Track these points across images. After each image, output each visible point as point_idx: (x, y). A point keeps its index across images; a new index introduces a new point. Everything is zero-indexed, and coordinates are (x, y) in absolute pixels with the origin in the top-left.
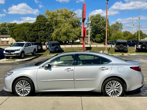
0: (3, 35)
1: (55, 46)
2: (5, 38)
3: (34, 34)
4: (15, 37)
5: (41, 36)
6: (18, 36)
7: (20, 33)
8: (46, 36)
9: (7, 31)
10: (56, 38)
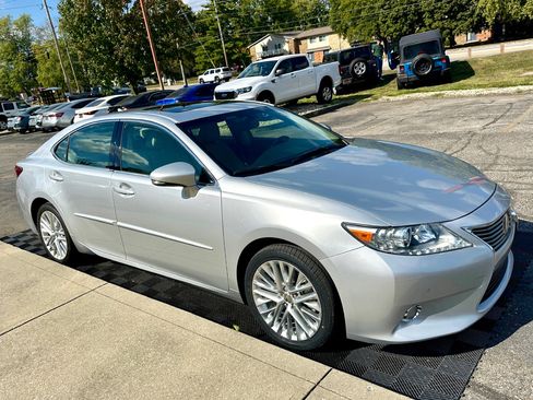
0: (317, 27)
1: (417, 58)
2: (318, 39)
3: (404, 9)
4: (345, 31)
5: (432, 13)
6: (355, 25)
7: (359, 12)
8: (456, 4)
9: (327, 12)
10: (503, 8)
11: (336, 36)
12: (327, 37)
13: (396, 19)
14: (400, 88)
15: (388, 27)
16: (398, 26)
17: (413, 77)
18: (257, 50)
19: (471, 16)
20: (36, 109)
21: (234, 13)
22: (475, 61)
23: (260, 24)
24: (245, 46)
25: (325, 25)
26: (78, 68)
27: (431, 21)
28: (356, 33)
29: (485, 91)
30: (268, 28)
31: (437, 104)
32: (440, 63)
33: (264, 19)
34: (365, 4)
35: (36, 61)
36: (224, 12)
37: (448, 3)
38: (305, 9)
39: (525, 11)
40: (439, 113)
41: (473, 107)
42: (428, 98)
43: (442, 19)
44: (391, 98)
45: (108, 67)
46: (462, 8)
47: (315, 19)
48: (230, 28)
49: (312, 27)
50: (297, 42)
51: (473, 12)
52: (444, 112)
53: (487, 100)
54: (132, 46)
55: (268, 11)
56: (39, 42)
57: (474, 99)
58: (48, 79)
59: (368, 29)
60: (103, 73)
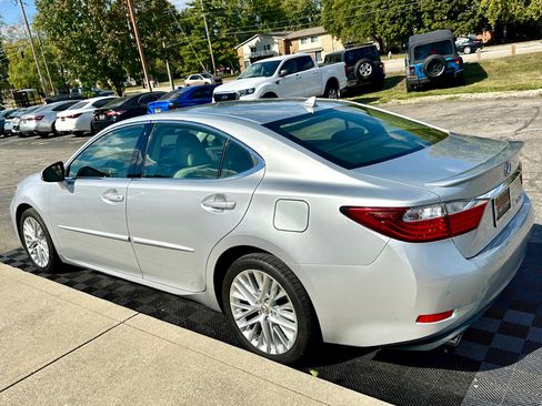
0: (307, 27)
1: (429, 58)
2: (309, 40)
3: (403, 9)
4: (339, 32)
5: (431, 13)
6: (349, 25)
7: (354, 11)
8: (457, 4)
9: (319, 12)
10: (506, 8)
11: (329, 36)
12: (319, 38)
13: (393, 20)
14: (409, 91)
15: (385, 28)
16: (396, 26)
17: (424, 79)
18: (245, 51)
19: (472, 16)
20: (11, 112)
21: (220, 12)
22: (487, 63)
23: (247, 23)
24: (232, 46)
25: (316, 26)
26: (53, 69)
27: (431, 21)
28: (351, 34)
29: (504, 95)
30: (257, 28)
31: (454, 108)
32: (453, 65)
33: (252, 18)
34: (360, 4)
35: (7, 61)
36: (210, 10)
37: (449, 3)
38: (295, 8)
39: (530, 12)
40: (461, 117)
41: (496, 111)
42: (442, 101)
43: (442, 20)
44: (402, 102)
45: (90, 67)
46: (463, 8)
47: (307, 19)
48: (217, 27)
49: (302, 27)
50: (288, 43)
51: (475, 12)
52: (465, 116)
53: (508, 103)
54: (115, 44)
55: (257, 9)
56: (11, 41)
57: (494, 103)
58: (21, 80)
59: (363, 30)
60: (85, 73)
